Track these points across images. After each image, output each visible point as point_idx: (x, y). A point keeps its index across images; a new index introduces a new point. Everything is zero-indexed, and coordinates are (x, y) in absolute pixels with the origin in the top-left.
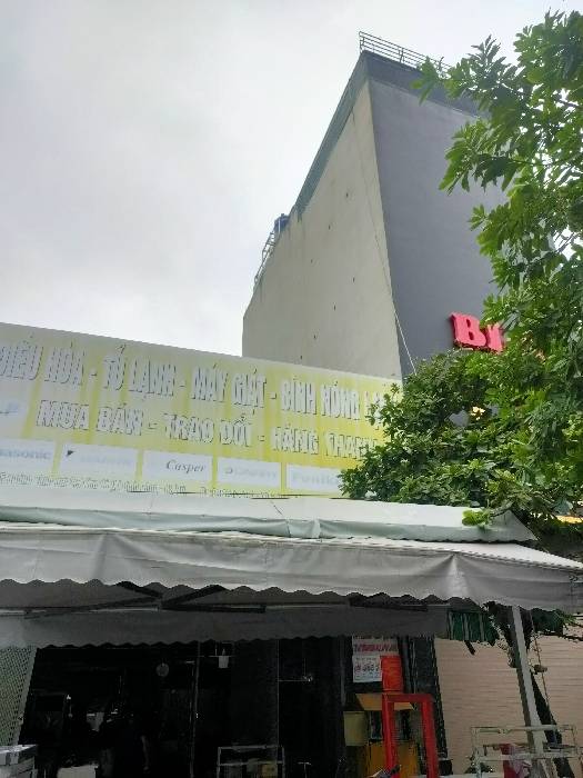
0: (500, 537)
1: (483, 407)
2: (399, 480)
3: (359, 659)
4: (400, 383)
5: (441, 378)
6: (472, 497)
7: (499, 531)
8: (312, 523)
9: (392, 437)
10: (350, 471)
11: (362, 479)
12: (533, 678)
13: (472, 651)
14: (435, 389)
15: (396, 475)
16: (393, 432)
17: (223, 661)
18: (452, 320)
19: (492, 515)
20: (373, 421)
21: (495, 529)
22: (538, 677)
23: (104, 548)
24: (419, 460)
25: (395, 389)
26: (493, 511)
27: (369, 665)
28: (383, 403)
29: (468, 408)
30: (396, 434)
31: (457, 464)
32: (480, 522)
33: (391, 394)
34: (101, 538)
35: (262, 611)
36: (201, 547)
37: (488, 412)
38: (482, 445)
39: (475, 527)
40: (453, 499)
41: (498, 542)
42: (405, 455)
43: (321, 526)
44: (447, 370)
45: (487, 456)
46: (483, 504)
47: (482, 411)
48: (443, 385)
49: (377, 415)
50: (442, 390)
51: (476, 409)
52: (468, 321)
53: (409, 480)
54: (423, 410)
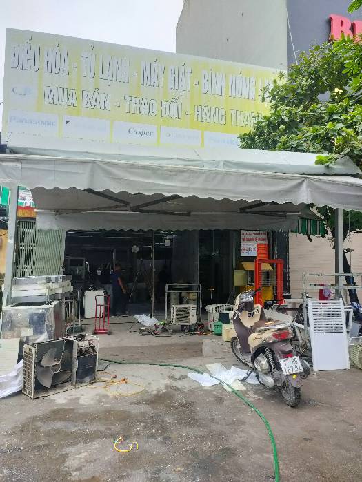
0: (338, 172)
1: (341, 88)
2: (277, 138)
3: (244, 245)
4: (285, 72)
5: (315, 66)
6: (324, 148)
7: (337, 168)
8: (219, 162)
9: (276, 110)
10: (245, 135)
11: (253, 140)
12: (344, 254)
13: (311, 240)
14: (310, 75)
15: (276, 135)
16: (277, 107)
17: (167, 243)
18: (330, 21)
19: (336, 159)
20: (263, 100)
21: (336, 167)
22: (347, 255)
23: (92, 171)
24: (292, 126)
25: (281, 76)
26: (336, 156)
27: (249, 248)
28: (272, 87)
29: (332, 88)
30: (278, 109)
31: (317, 127)
32: (327, 162)
33: (278, 79)
34: (90, 165)
35: (189, 215)
36: (149, 172)
37: (345, 92)
38: (337, 114)
39: (323, 166)
40: (311, 149)
41: (336, 175)
42: (282, 122)
43: (224, 164)
44: (319, 59)
45: (339, 121)
46: (330, 151)
47: (341, 91)
48: (316, 71)
49: (267, 94)
50: (314, 75)
51: (337, 90)
52: (342, 22)
53: (284, 138)
54: (299, 91)
